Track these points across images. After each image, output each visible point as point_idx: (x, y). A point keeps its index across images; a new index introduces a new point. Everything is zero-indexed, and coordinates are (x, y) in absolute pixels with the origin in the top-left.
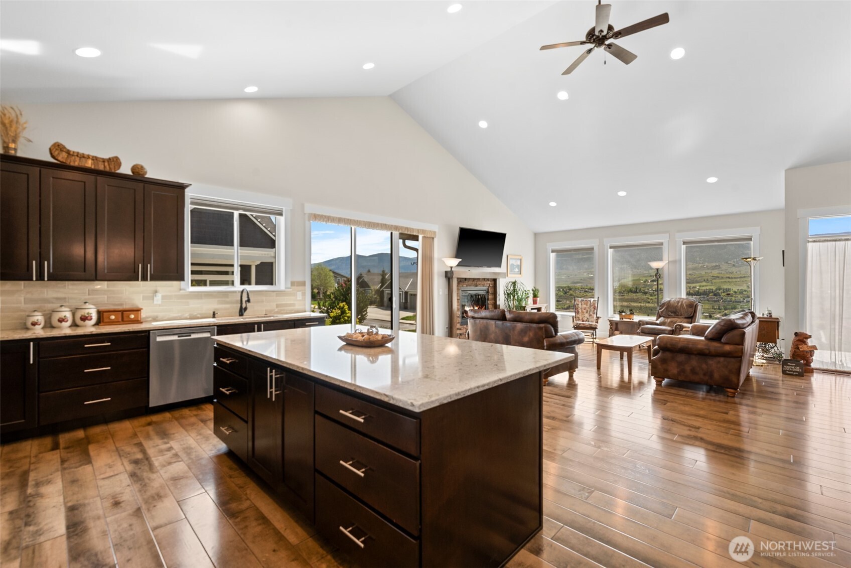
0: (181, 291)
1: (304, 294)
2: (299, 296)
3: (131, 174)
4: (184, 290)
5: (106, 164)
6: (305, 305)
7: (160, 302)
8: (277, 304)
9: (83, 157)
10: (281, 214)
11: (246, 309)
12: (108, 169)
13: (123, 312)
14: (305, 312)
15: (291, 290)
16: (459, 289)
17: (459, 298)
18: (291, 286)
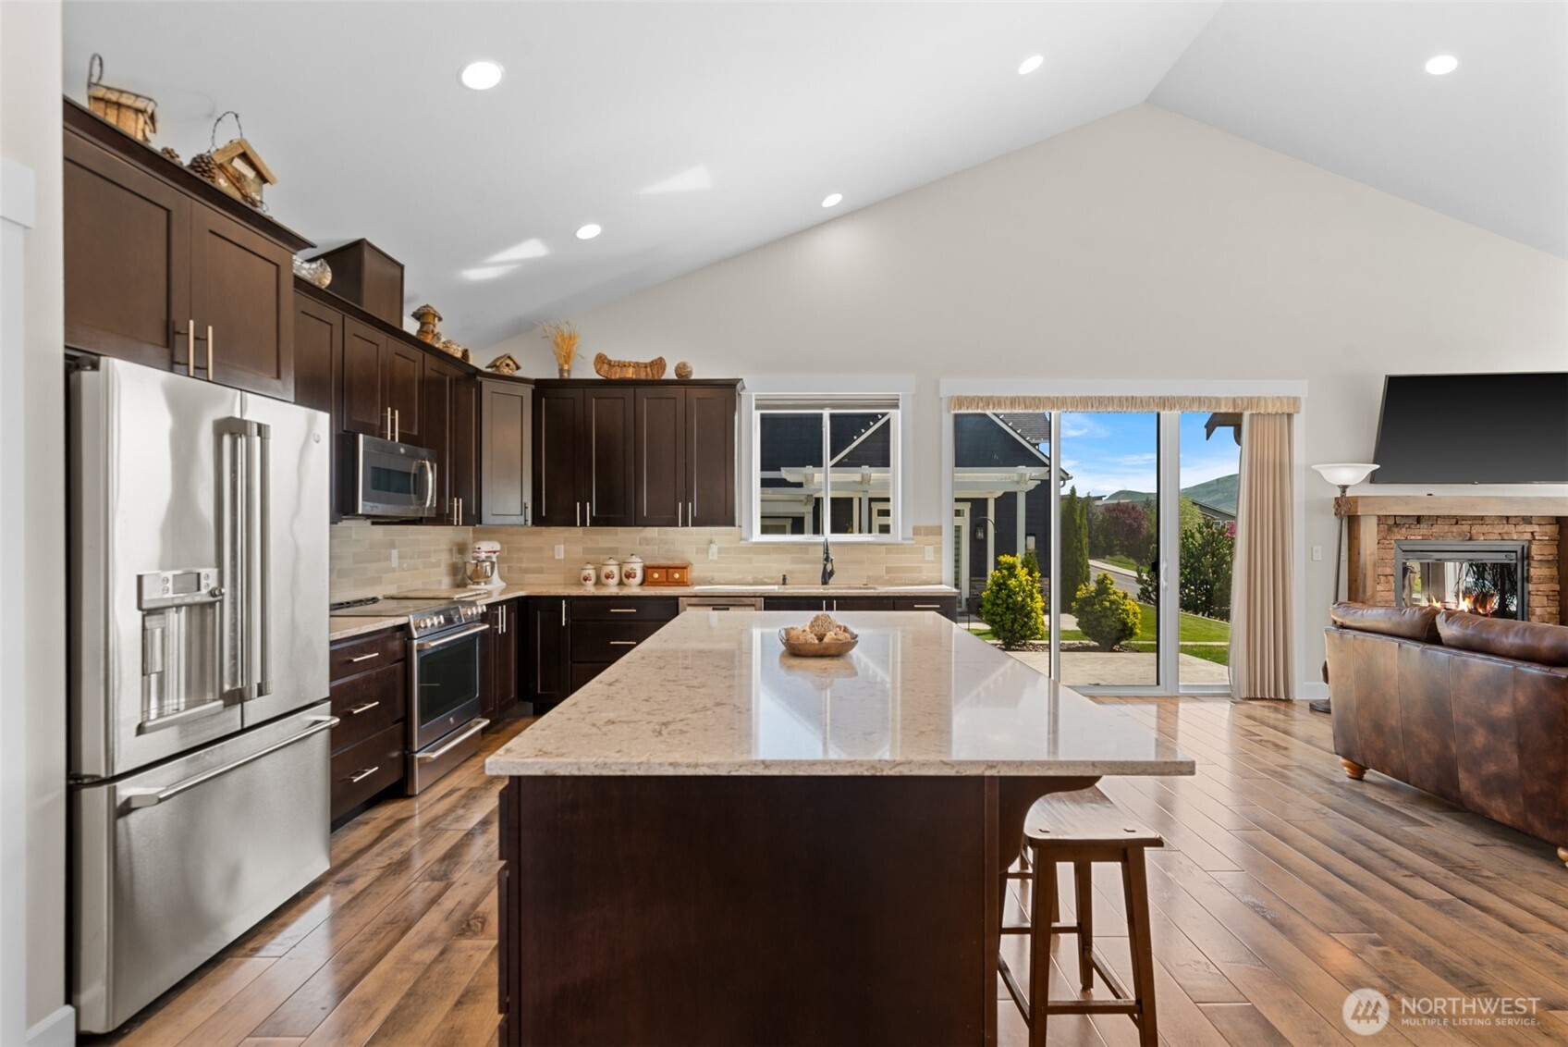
0: (742, 542)
1: (938, 551)
2: (929, 553)
3: (676, 378)
4: (746, 540)
5: (649, 369)
6: (941, 572)
7: (715, 558)
8: (887, 568)
9: (623, 365)
10: (896, 406)
11: (831, 573)
12: (650, 377)
13: (667, 568)
14: (941, 584)
15: (913, 542)
16: (1390, 546)
17: (1388, 571)
18: (914, 534)
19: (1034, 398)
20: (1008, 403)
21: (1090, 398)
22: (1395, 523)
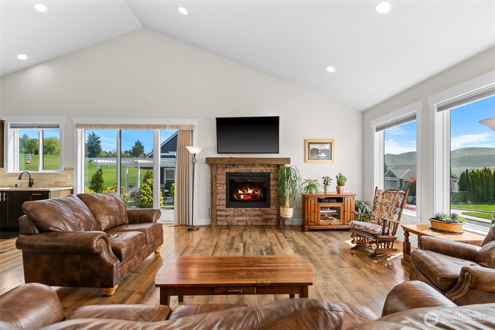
0: (4, 173)
1: (73, 176)
2: (69, 177)
6: (73, 183)
8: (55, 182)
10: (59, 127)
11: (33, 183)
15: (63, 173)
16: (224, 174)
17: (223, 182)
18: (64, 170)
19: (103, 125)
20: (94, 126)
21: (122, 125)
22: (226, 167)
